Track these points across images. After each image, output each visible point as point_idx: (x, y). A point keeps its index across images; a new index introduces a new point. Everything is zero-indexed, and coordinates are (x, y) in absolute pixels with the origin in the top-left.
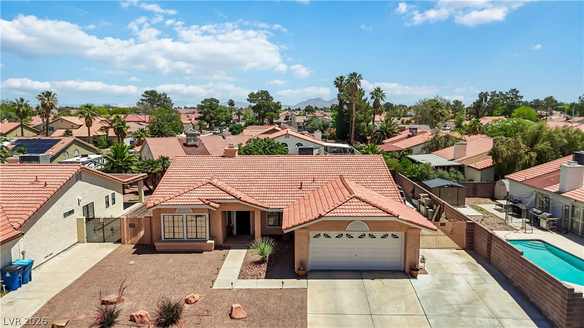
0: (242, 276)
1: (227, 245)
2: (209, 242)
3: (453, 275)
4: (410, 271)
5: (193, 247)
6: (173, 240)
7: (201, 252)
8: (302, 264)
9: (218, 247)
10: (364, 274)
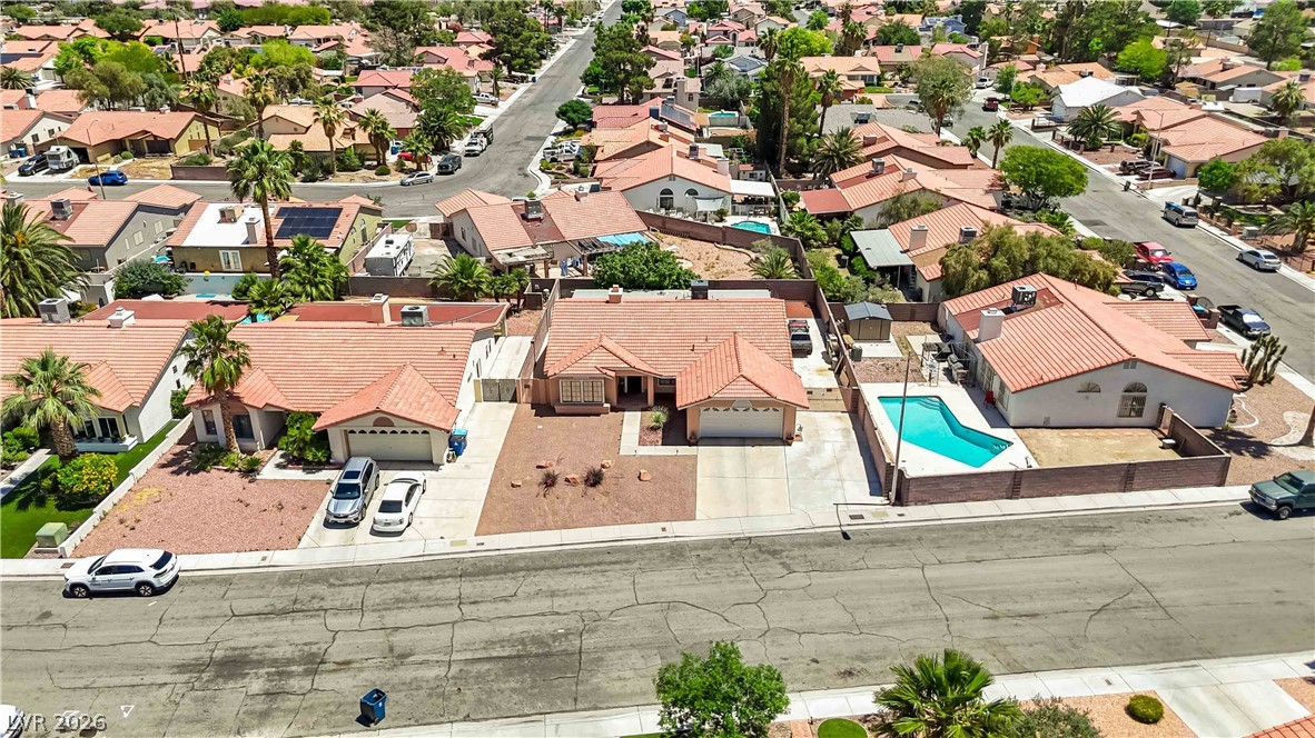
0: (642, 442)
1: (621, 406)
2: (606, 405)
3: (824, 441)
4: (786, 440)
5: (589, 410)
6: (571, 403)
7: (598, 415)
8: (693, 434)
9: (613, 409)
10: (747, 442)
